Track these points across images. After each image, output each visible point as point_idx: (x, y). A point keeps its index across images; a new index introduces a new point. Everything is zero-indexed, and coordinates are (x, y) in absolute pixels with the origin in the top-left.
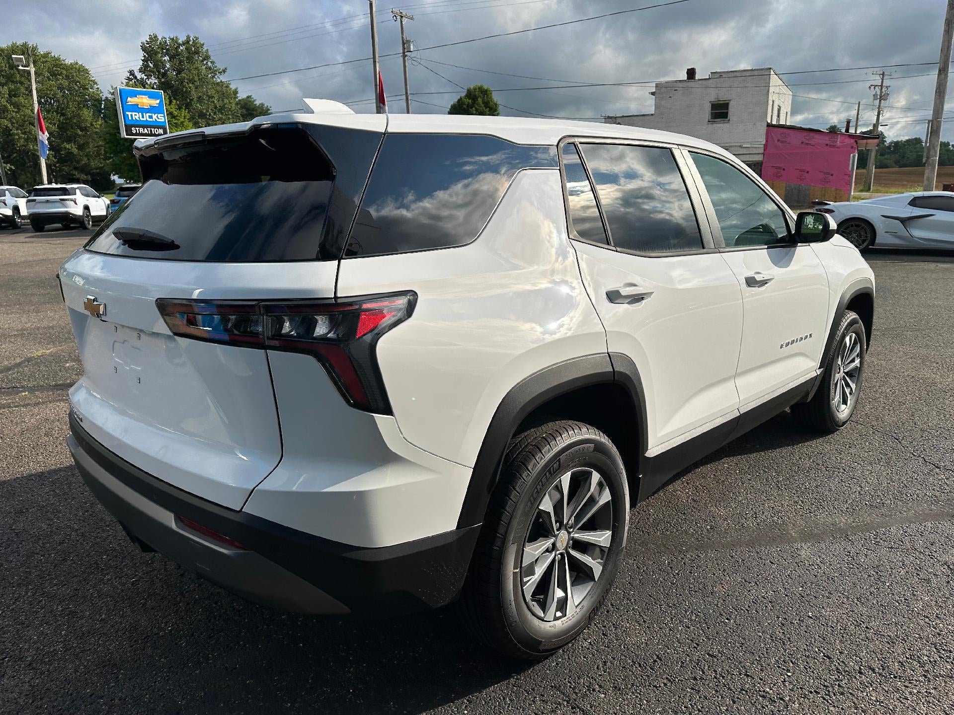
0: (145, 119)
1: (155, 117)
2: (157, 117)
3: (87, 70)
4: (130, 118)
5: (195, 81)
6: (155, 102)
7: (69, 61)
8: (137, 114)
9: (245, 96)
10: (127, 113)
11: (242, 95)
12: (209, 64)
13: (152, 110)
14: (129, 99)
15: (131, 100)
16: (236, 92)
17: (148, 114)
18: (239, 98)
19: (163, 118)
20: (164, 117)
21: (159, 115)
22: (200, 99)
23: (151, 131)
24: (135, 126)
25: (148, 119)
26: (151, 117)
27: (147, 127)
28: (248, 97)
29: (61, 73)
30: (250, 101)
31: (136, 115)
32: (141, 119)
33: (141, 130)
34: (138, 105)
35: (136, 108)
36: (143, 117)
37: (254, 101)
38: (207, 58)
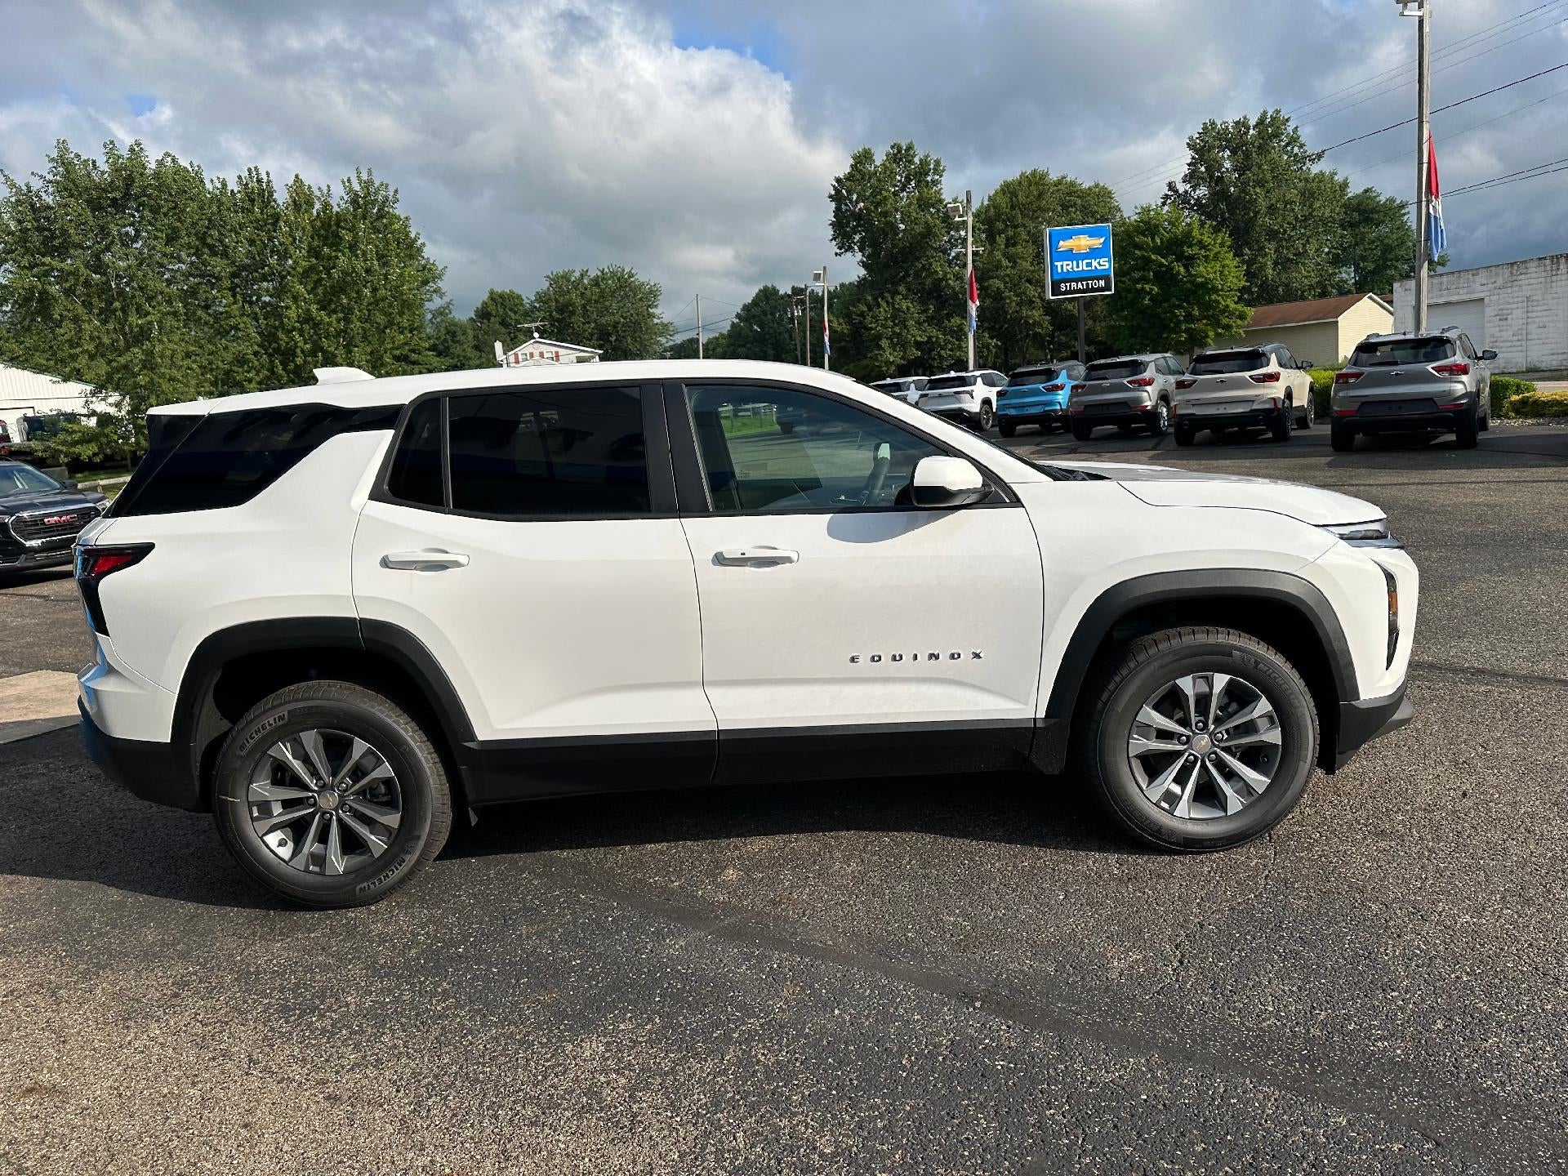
0: (1080, 269)
1: (1094, 263)
2: (1099, 263)
3: (1110, 192)
4: (1059, 271)
5: (1267, 182)
6: (1097, 242)
7: (1086, 184)
8: (1070, 263)
9: (1360, 191)
10: (1056, 263)
11: (1354, 190)
12: (1296, 150)
13: (1094, 253)
14: (1061, 243)
15: (1064, 245)
16: (1344, 185)
17: (1085, 261)
18: (1350, 195)
19: (1107, 264)
20: (1109, 262)
21: (1102, 260)
22: (1272, 209)
23: (1088, 284)
24: (1065, 281)
25: (1085, 268)
26: (1089, 265)
27: (1082, 280)
28: (1366, 191)
29: (1075, 204)
30: (1369, 198)
31: (1068, 265)
32: (1076, 269)
33: (1074, 285)
34: (1072, 250)
35: (1070, 255)
36: (1078, 267)
37: (1375, 197)
38: (1293, 140)
